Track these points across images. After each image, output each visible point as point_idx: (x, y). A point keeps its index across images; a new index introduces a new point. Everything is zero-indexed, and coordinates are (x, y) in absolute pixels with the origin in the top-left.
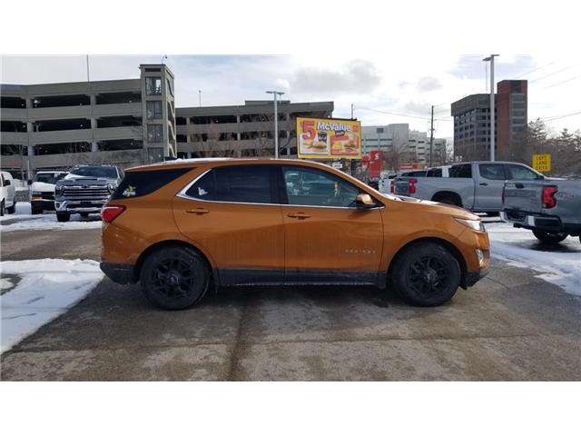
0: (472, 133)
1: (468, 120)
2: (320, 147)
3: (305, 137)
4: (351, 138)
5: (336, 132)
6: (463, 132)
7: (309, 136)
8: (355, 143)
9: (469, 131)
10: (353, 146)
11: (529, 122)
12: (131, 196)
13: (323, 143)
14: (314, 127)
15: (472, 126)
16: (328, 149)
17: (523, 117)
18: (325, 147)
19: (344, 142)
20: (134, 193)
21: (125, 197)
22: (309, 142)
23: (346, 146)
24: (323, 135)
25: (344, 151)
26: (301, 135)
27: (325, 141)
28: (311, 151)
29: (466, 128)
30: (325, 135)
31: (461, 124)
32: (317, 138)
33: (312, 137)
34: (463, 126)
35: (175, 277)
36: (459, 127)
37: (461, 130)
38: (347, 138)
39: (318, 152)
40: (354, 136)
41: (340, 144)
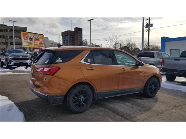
0: (68, 42)
1: (66, 38)
2: (30, 43)
3: (24, 39)
4: (41, 41)
5: (36, 38)
6: (65, 42)
7: (26, 39)
8: (42, 43)
9: (67, 41)
10: (42, 44)
11: (83, 40)
12: (60, 63)
13: (31, 42)
14: (28, 36)
15: (68, 40)
16: (33, 44)
17: (81, 39)
18: (32, 43)
19: (39, 42)
20: (61, 61)
21: (57, 63)
22: (26, 41)
23: (39, 43)
24: (31, 39)
25: (39, 45)
26: (23, 38)
27: (32, 41)
28: (27, 44)
29: (66, 40)
30: (32, 39)
31: (64, 39)
32: (29, 40)
33: (27, 39)
34: (65, 40)
35: (82, 98)
36: (64, 40)
37: (65, 41)
38: (40, 41)
39: (30, 45)
40: (42, 40)
41: (37, 42)
